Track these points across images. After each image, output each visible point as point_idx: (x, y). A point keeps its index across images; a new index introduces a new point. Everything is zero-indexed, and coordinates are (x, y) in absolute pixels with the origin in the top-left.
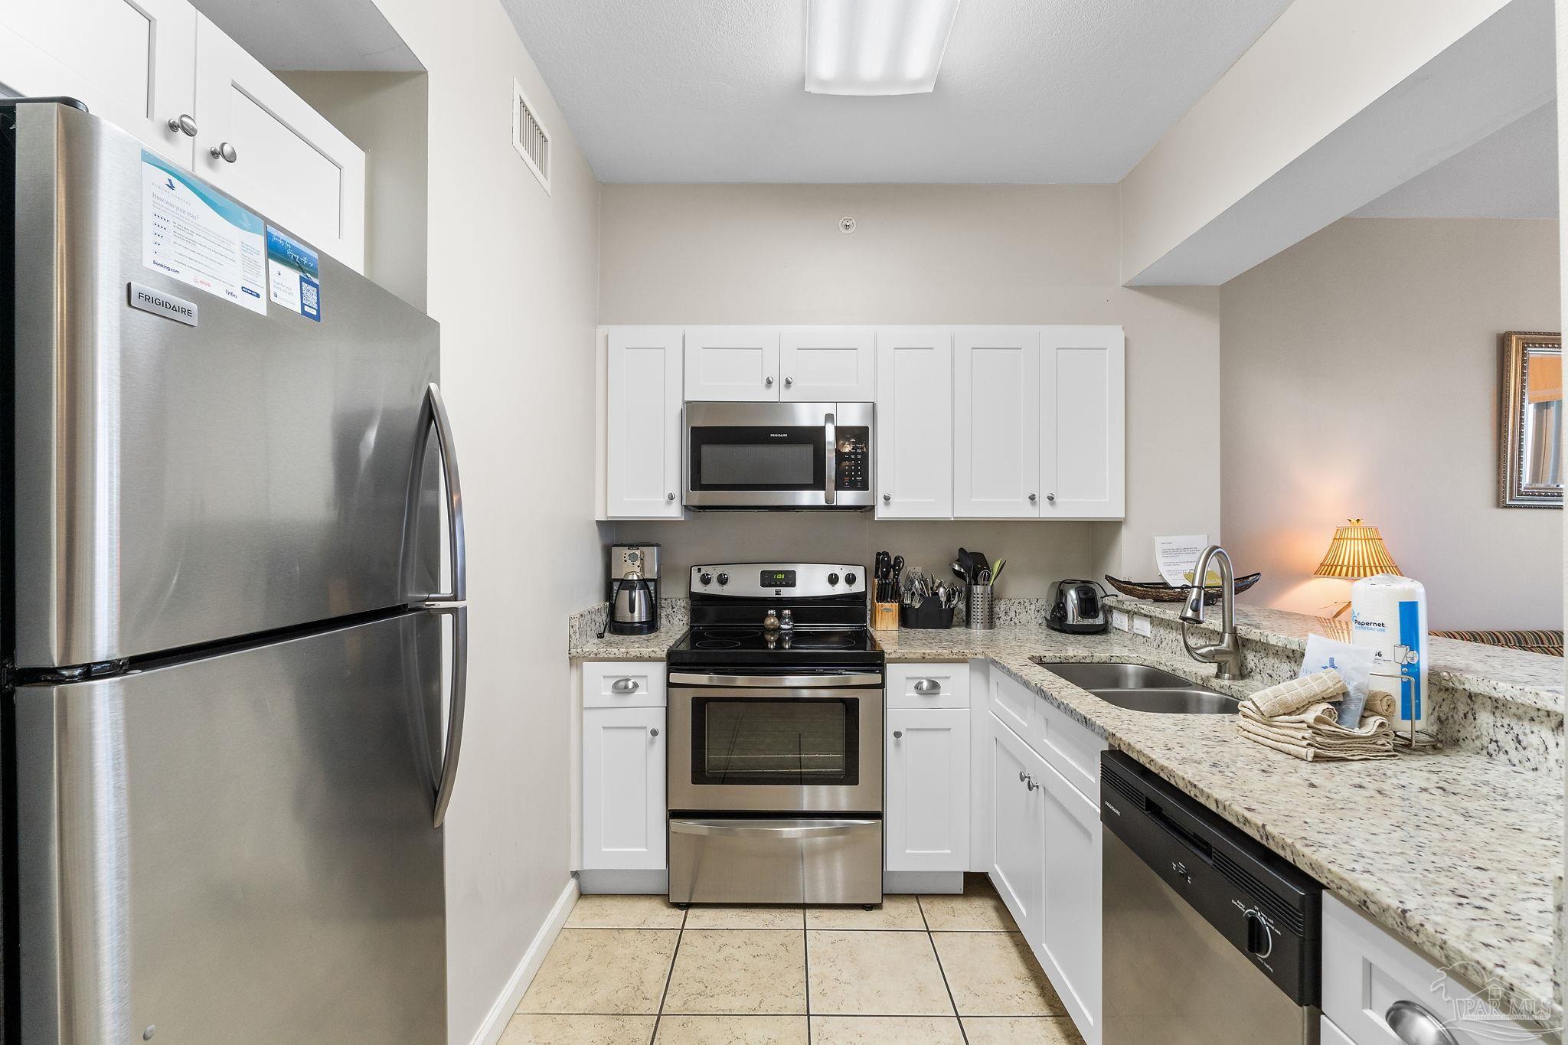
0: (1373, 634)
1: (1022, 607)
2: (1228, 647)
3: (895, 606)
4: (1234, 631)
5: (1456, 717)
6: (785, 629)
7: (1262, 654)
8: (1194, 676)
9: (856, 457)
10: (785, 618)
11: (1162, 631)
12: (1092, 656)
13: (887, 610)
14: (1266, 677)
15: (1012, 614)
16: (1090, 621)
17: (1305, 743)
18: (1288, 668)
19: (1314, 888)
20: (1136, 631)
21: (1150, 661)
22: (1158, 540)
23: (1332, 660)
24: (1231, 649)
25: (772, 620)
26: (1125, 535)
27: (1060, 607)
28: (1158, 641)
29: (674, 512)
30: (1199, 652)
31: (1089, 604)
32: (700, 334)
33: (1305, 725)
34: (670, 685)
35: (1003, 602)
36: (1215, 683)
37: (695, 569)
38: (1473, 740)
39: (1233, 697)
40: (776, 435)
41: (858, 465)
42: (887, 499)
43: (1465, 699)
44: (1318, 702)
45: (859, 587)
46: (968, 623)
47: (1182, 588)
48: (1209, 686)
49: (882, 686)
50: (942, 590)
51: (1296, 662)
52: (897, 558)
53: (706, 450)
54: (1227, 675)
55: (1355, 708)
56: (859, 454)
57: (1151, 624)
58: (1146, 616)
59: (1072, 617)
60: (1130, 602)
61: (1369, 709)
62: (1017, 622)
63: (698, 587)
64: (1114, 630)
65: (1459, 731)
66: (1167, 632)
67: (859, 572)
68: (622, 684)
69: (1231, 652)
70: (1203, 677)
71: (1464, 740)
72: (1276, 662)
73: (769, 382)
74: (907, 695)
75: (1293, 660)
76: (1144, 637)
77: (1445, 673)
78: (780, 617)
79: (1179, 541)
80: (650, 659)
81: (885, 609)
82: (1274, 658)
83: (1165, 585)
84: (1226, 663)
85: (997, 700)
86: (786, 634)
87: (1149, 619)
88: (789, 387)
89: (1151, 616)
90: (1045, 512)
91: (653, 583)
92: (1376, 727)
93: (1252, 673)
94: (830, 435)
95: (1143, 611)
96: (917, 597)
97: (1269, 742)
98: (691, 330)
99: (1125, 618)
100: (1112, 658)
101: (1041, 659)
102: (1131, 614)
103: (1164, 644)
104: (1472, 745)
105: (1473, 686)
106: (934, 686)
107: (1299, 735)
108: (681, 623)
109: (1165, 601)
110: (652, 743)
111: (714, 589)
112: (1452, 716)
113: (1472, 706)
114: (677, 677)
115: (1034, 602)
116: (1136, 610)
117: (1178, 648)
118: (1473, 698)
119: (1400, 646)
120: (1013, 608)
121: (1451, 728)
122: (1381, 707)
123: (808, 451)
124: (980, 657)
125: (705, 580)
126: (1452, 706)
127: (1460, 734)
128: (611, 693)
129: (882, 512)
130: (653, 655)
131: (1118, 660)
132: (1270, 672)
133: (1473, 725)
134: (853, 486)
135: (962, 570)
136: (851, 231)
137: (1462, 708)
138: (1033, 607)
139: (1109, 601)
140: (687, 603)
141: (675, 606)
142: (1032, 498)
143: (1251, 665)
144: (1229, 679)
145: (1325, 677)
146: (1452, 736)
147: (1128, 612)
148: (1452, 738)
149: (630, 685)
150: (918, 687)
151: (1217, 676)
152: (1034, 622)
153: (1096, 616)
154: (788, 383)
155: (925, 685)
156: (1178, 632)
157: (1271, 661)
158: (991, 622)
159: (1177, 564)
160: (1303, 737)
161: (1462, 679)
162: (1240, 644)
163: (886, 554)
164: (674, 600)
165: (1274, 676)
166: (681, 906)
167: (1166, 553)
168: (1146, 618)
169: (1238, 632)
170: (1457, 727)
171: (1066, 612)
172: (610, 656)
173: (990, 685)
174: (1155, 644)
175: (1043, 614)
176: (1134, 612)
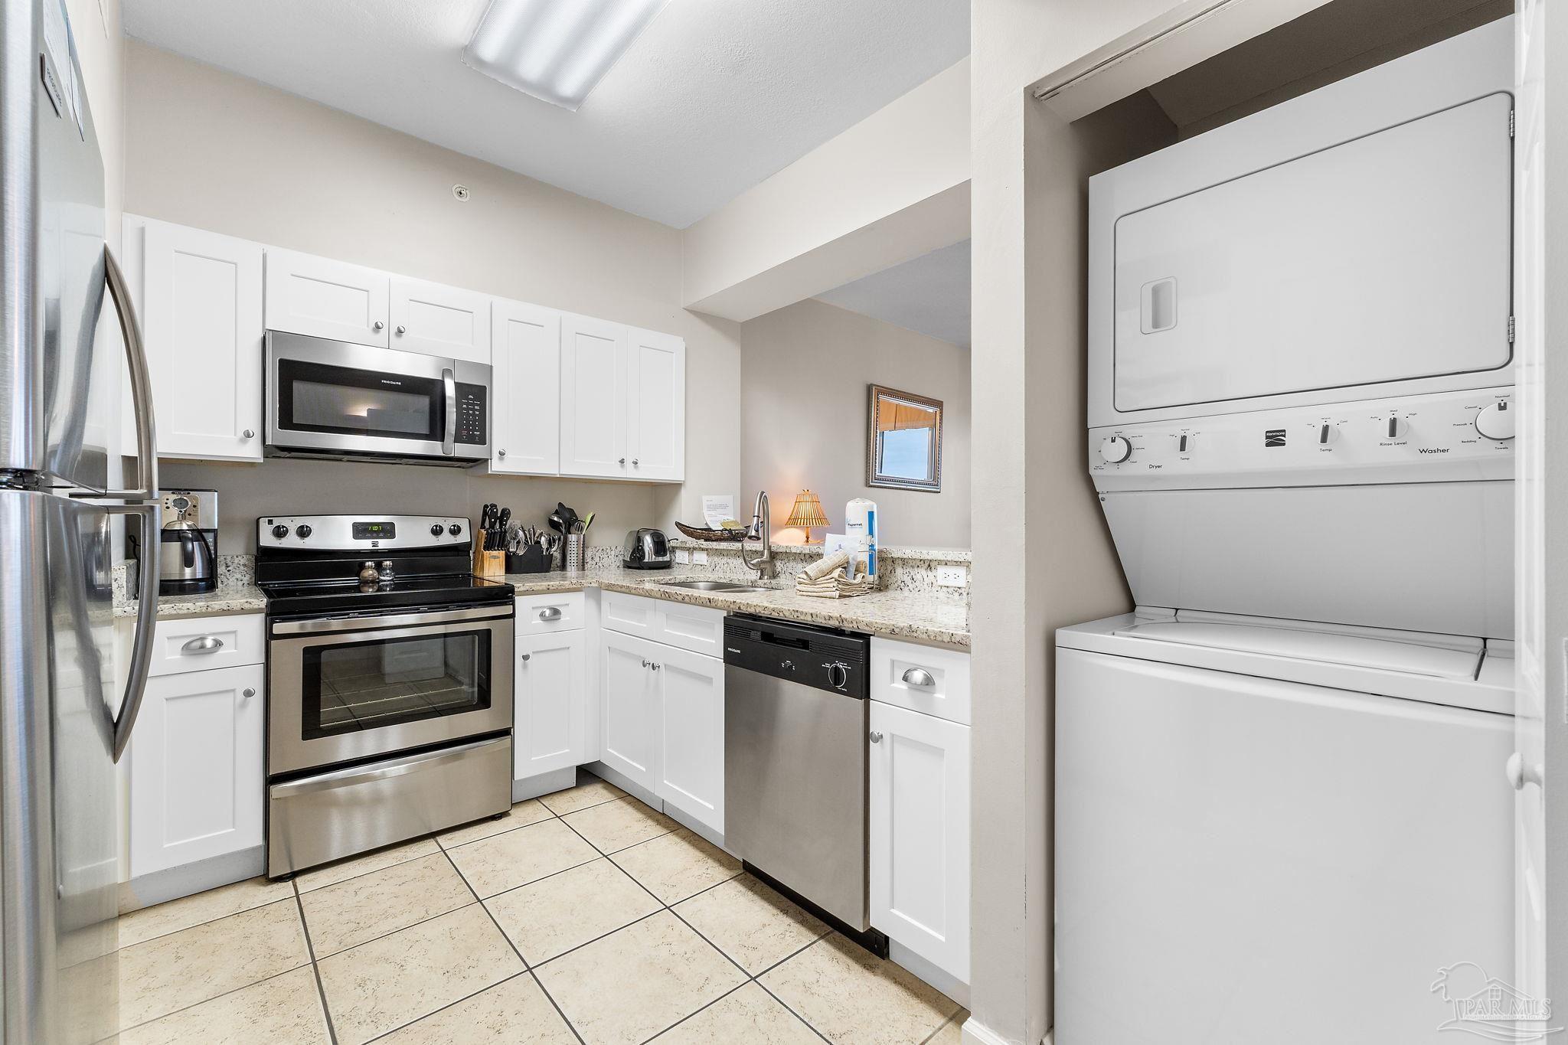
0: (857, 529)
1: (605, 553)
2: (767, 559)
3: (502, 553)
5: (887, 574)
6: (385, 581)
8: (746, 581)
9: (474, 413)
10: (385, 569)
11: (716, 559)
13: (495, 557)
14: (788, 575)
15: (597, 559)
16: (660, 559)
17: (834, 589)
19: (866, 638)
20: (695, 562)
21: (713, 578)
22: (705, 498)
23: (840, 546)
24: (769, 559)
25: (371, 572)
26: (684, 495)
27: (638, 550)
28: (713, 565)
29: (252, 451)
30: (752, 562)
31: (661, 546)
32: (284, 260)
33: (832, 581)
34: (270, 637)
35: (590, 549)
37: (263, 523)
38: (895, 582)
40: (388, 382)
41: (475, 421)
42: (502, 454)
43: (891, 561)
44: (837, 567)
45: (464, 537)
46: (563, 567)
47: (722, 531)
48: (756, 585)
49: (512, 616)
50: (543, 539)
52: (503, 511)
53: (298, 387)
54: (766, 577)
55: (852, 569)
56: (477, 410)
57: (707, 554)
58: (703, 550)
59: (649, 556)
60: (691, 542)
61: (857, 570)
62: (601, 565)
63: (267, 539)
64: (677, 565)
65: (890, 578)
66: (720, 558)
67: (464, 525)
68: (198, 644)
70: (752, 580)
71: (891, 583)
72: (794, 564)
73: (377, 327)
74: (533, 622)
76: (701, 565)
77: (884, 549)
78: (379, 567)
79: (717, 499)
80: (243, 611)
81: (493, 556)
82: (793, 562)
83: (709, 530)
85: (610, 617)
86: (387, 585)
87: (705, 552)
88: (401, 336)
89: (706, 550)
90: (630, 473)
91: (213, 534)
92: (860, 578)
94: (450, 390)
95: (702, 547)
96: (522, 545)
97: (815, 594)
98: (273, 251)
99: (686, 554)
100: (688, 579)
102: (691, 550)
103: (717, 568)
104: (895, 585)
105: (895, 555)
106: (556, 612)
107: (831, 585)
108: (240, 583)
109: (713, 541)
110: (243, 705)
111: (292, 542)
112: (885, 573)
113: (894, 564)
114: (279, 628)
115: (614, 548)
116: (697, 546)
117: (728, 569)
118: (894, 560)
119: (868, 535)
120: (598, 554)
121: (885, 580)
122: (862, 568)
123: (424, 402)
124: (594, 585)
125: (280, 532)
126: (885, 569)
127: (890, 580)
128: (179, 657)
129: (496, 466)
130: (247, 606)
131: (692, 580)
132: (791, 571)
133: (895, 574)
134: (471, 440)
135: (561, 521)
136: (463, 200)
137: (891, 566)
138: (613, 553)
139: (673, 541)
140: (248, 560)
141: (230, 564)
142: (622, 461)
143: (779, 569)
145: (839, 554)
147: (689, 549)
148: (885, 585)
149: (209, 643)
150: (542, 615)
152: (614, 564)
153: (665, 555)
154: (400, 332)
155: (548, 613)
157: (791, 564)
158: (582, 565)
159: (716, 515)
160: (833, 586)
161: (891, 552)
162: (774, 556)
163: (494, 506)
164: (229, 558)
166: (284, 878)
167: (710, 508)
168: (703, 552)
170: (887, 579)
171: (644, 553)
172: (181, 612)
173: (602, 607)
174: (711, 569)
175: (621, 558)
176: (695, 549)
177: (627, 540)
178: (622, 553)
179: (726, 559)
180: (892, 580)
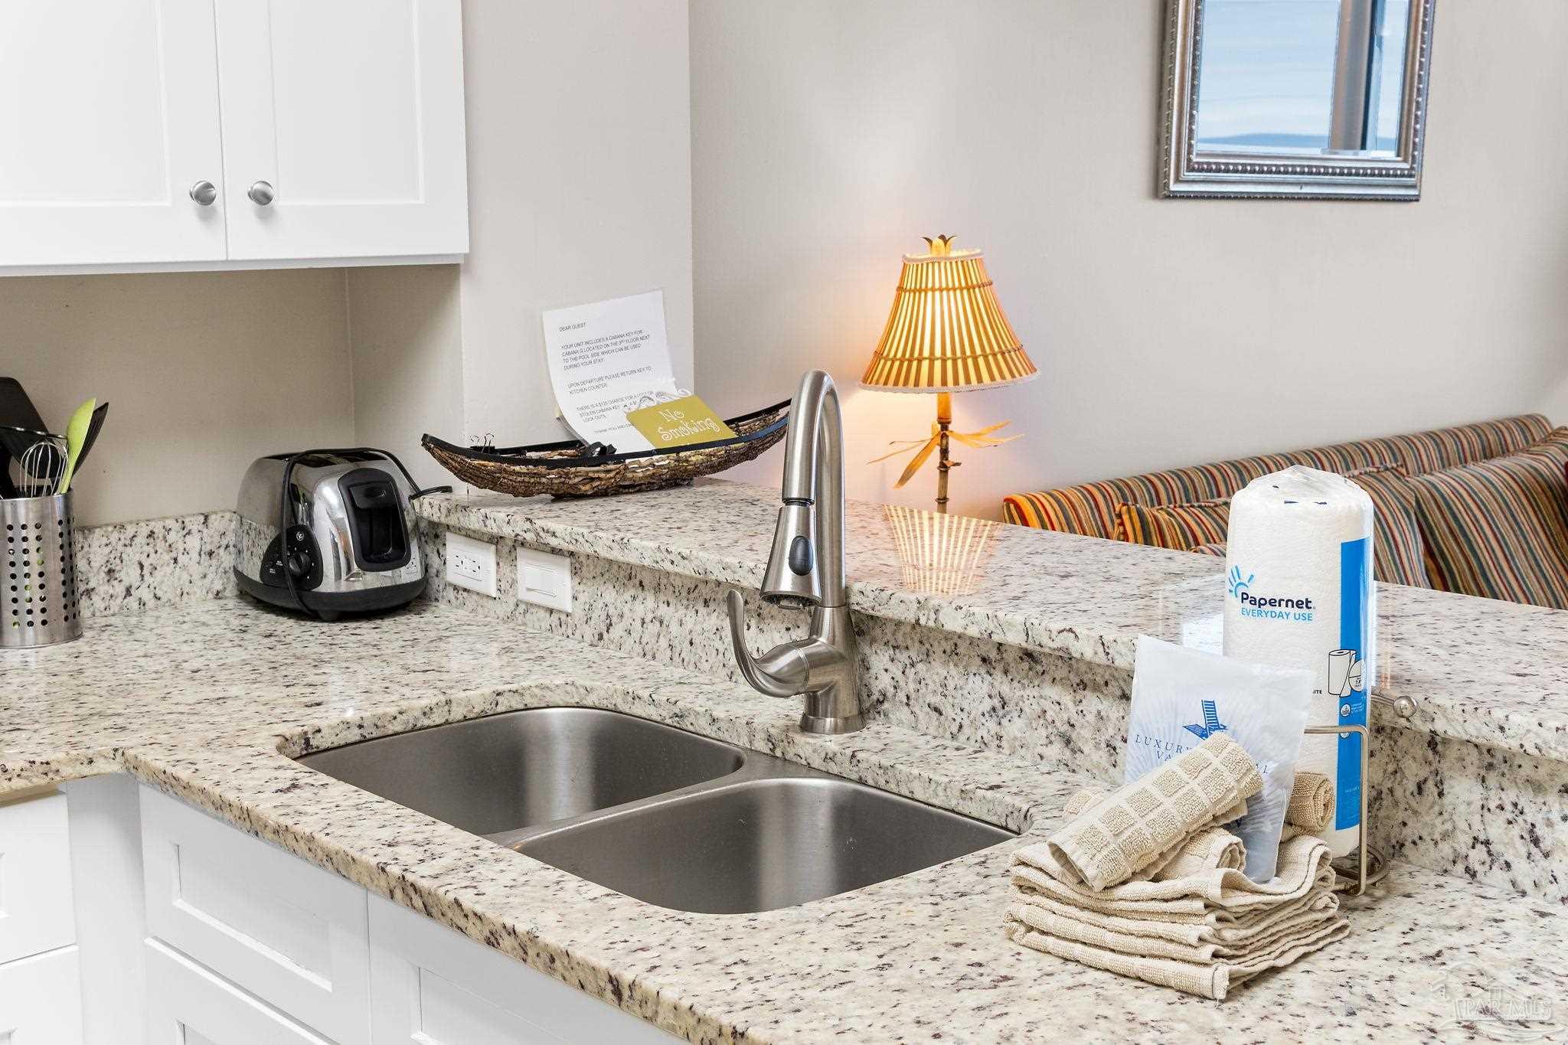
0: (1282, 627)
1: (161, 546)
2: (833, 642)
4: (843, 600)
5: (1399, 793)
7: (913, 654)
8: (744, 731)
11: (610, 595)
12: (448, 702)
14: (923, 713)
15: (129, 575)
16: (384, 577)
17: (1205, 952)
18: (985, 689)
20: (523, 595)
21: (602, 693)
22: (552, 320)
23: (1209, 707)
24: (839, 648)
27: (292, 543)
28: (598, 622)
31: (380, 524)
33: (1198, 905)
35: (97, 538)
36: (806, 746)
38: (1436, 843)
39: (865, 784)
43: (1421, 750)
44: (1205, 830)
48: (790, 756)
51: (1006, 672)
54: (829, 721)
55: (1272, 828)
57: (575, 572)
58: (555, 551)
59: (335, 568)
60: (493, 510)
61: (1294, 826)
62: (146, 594)
65: (1405, 824)
66: (627, 596)
69: (842, 657)
70: (773, 731)
71: (1414, 843)
72: (954, 674)
75: (1000, 667)
76: (551, 611)
77: (1404, 702)
82: (946, 663)
84: (827, 693)
85: (179, 903)
87: (568, 561)
89: (572, 554)
90: (242, 242)
92: (1313, 867)
93: (886, 705)
95: (547, 541)
99: (486, 557)
100: (500, 699)
101: (307, 741)
102: (505, 546)
103: (617, 631)
104: (1433, 854)
105: (1447, 723)
107: (1189, 932)
112: (1391, 790)
113: (1435, 765)
115: (195, 528)
116: (524, 534)
117: (663, 643)
118: (1440, 748)
119: (1340, 654)
120: (132, 555)
121: (1388, 817)
122: (1312, 809)
124: (102, 766)
126: (1391, 768)
127: (1407, 831)
131: (516, 703)
132: (936, 700)
133: (1437, 809)
137: (1414, 772)
138: (193, 542)
139: (429, 508)
142: (204, 196)
144: (836, 730)
145: (1216, 763)
146: (1388, 836)
147: (496, 540)
148: (1387, 839)
151: (807, 726)
152: (198, 590)
153: (401, 558)
156: (662, 597)
157: (937, 671)
159: (599, 383)
160: (1200, 939)
161: (1430, 709)
162: (859, 632)
165: (948, 711)
167: (574, 354)
168: (557, 559)
169: (854, 599)
170: (1401, 815)
173: (146, 856)
174: (589, 632)
175: (227, 559)
176: (519, 543)
177: (245, 494)
178: (231, 539)
179: (650, 602)
180: (1426, 823)
